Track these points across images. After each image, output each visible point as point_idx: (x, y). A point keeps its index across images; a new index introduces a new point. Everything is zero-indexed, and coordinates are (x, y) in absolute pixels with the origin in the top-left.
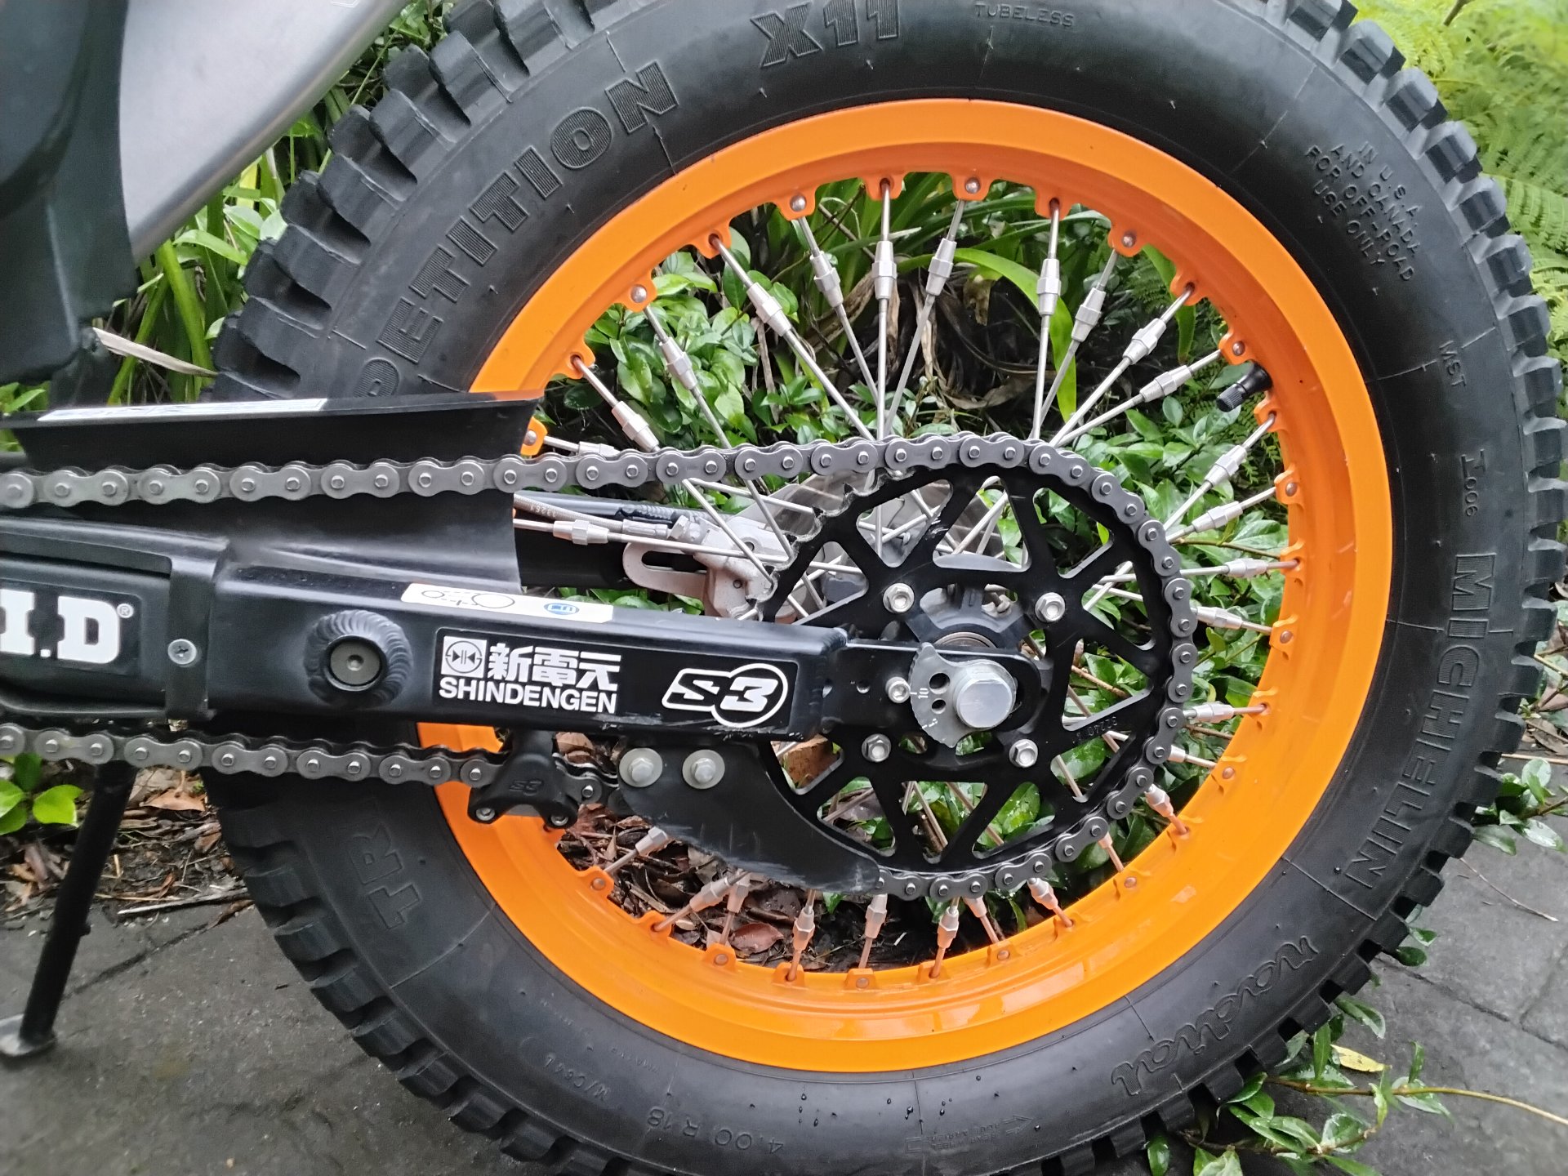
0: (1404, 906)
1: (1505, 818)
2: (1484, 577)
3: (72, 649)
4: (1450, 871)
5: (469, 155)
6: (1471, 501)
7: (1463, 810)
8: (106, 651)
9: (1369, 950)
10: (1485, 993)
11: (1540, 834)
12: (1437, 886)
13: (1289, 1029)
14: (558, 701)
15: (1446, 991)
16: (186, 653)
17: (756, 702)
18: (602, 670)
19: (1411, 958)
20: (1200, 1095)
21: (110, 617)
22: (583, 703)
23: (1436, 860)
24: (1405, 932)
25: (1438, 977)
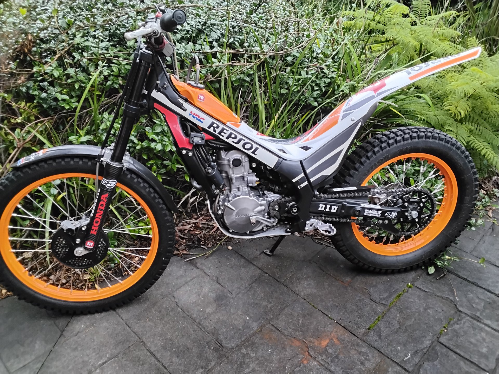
0: (456, 237)
1: (469, 227)
2: (468, 200)
3: (332, 211)
4: (462, 233)
5: (370, 163)
6: (467, 191)
7: (464, 226)
8: (335, 211)
9: (451, 242)
10: (465, 249)
11: (473, 229)
12: (460, 234)
13: (441, 251)
14: (375, 216)
15: (460, 249)
16: (343, 211)
17: (394, 216)
18: (380, 212)
19: (456, 244)
20: (430, 259)
21: (336, 208)
22: (377, 216)
23: (460, 232)
24: (456, 240)
25: (459, 248)
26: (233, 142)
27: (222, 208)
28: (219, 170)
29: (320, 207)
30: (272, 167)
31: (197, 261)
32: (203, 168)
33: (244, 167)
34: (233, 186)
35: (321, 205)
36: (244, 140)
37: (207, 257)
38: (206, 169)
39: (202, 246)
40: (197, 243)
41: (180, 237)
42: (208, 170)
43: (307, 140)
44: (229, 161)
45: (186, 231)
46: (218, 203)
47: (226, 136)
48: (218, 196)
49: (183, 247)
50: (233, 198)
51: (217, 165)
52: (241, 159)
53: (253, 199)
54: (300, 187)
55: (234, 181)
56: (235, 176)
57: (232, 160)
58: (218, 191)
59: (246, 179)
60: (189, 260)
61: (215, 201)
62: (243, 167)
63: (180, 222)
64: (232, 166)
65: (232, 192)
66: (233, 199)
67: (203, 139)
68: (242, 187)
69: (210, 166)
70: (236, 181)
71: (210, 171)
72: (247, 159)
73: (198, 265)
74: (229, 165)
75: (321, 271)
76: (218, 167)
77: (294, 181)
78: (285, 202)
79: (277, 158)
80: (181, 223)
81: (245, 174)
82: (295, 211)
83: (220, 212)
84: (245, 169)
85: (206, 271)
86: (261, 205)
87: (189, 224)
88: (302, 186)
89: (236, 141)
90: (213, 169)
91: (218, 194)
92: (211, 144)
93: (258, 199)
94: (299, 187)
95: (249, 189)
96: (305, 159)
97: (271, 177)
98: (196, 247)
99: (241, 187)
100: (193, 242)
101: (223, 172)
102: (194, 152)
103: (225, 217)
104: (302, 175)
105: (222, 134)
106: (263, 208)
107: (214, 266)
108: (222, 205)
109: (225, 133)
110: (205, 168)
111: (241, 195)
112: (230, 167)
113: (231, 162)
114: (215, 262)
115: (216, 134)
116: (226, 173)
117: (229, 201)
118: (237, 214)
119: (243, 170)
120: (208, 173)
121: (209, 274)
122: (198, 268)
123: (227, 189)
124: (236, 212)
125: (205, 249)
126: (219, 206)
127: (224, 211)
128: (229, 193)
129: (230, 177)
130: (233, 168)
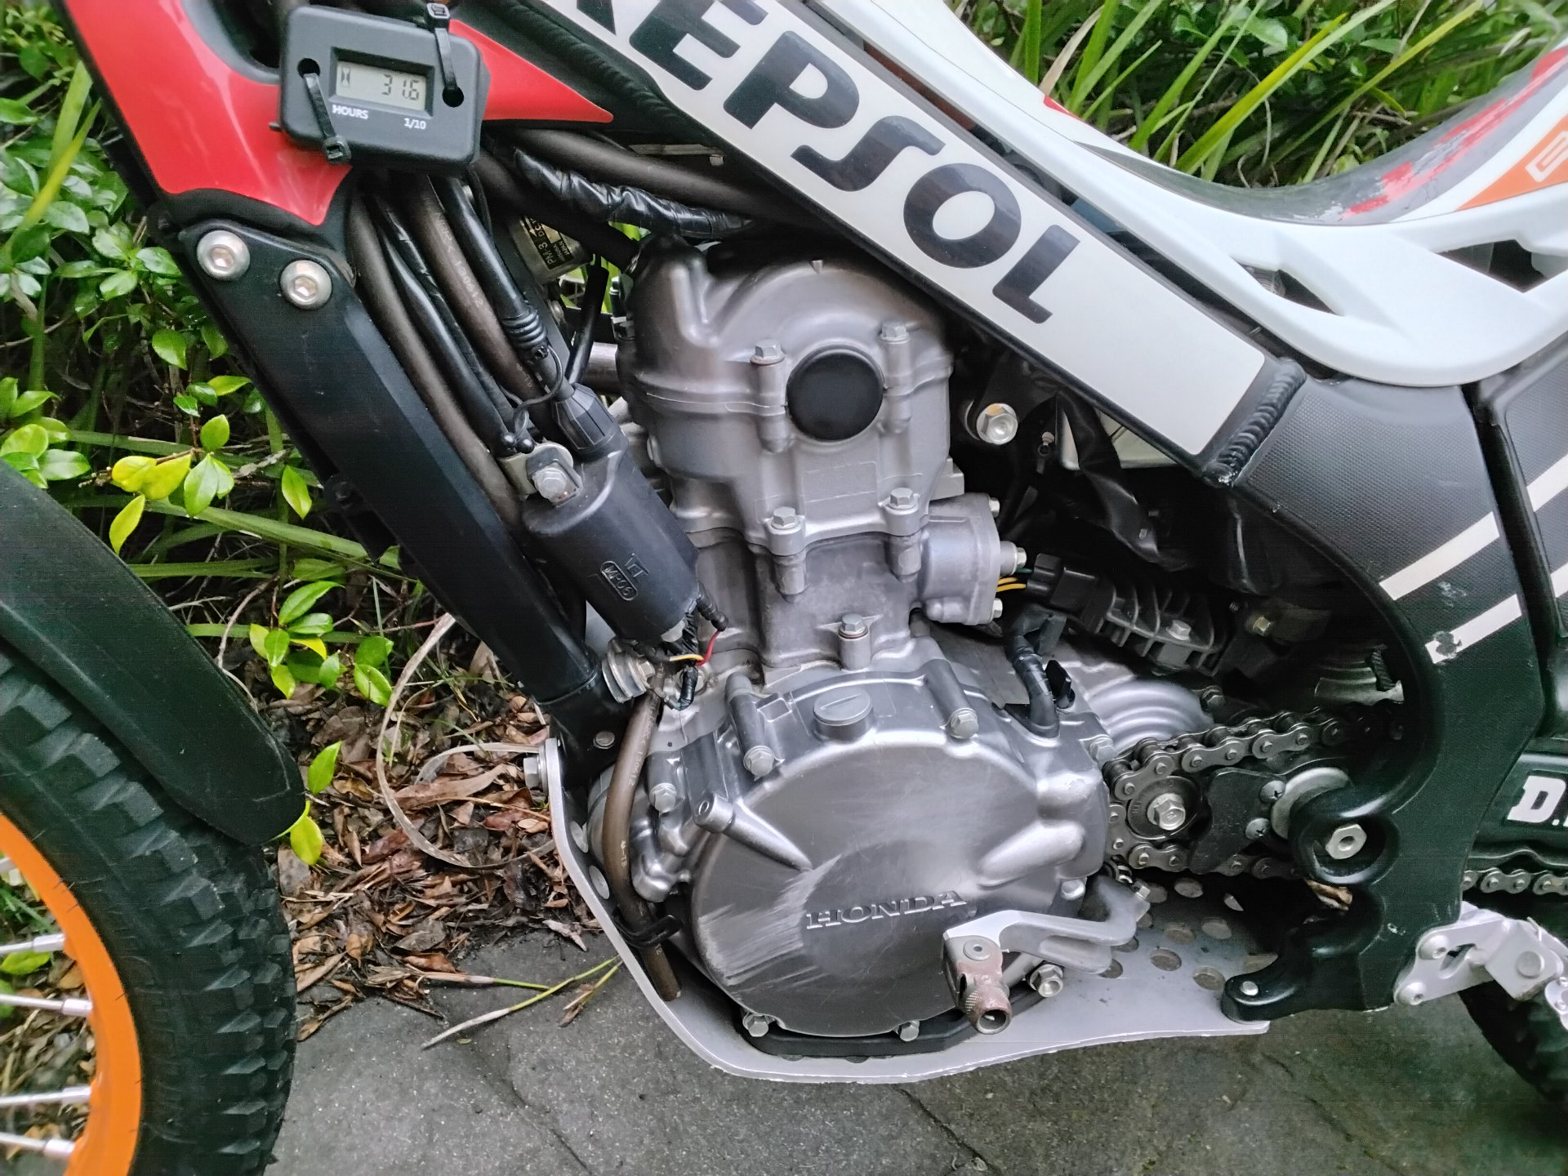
26: (806, 157)
27: (676, 836)
28: (651, 471)
29: (1529, 798)
30: (1194, 448)
31: (516, 1035)
32: (478, 451)
33: (903, 439)
34: (783, 625)
35: (1533, 785)
36: (931, 147)
37: (581, 1011)
38: (516, 461)
39: (553, 925)
40: (519, 897)
41: (418, 853)
42: (532, 466)
43: (1515, 182)
44: (754, 372)
45: (464, 815)
46: (644, 779)
47: (727, 75)
48: (646, 714)
49: (431, 930)
50: (793, 747)
51: (632, 415)
52: (875, 355)
53: (977, 762)
54: (1447, 646)
55: (797, 580)
56: (813, 529)
57: (781, 375)
58: (641, 671)
59: (910, 564)
60: (463, 1034)
61: (613, 756)
62: (889, 447)
63: (432, 750)
64: (782, 431)
65: (772, 679)
66: (791, 757)
67: (454, 97)
68: (872, 631)
69: (550, 423)
70: (812, 580)
71: (552, 479)
72: (935, 362)
73: (520, 1073)
74: (757, 422)
75: (1333, 1139)
76: (643, 437)
77: (1397, 586)
78: (1249, 761)
79: (1251, 359)
80: (441, 759)
81: (907, 511)
82: (1345, 851)
83: (655, 879)
84: (904, 458)
85: (570, 1129)
86: (1051, 812)
87: (486, 763)
88: (1468, 634)
89: (836, 144)
90: (585, 454)
91: (639, 700)
92: (557, 180)
93: (1020, 753)
94: (1432, 647)
95: (934, 651)
96: (1513, 372)
97: (1148, 543)
98: (520, 928)
99: (856, 627)
100: (501, 897)
101: (695, 490)
102: (356, 259)
103: (705, 926)
104: (1486, 531)
105: (689, 49)
106: (1068, 834)
107: (623, 1084)
108: (685, 811)
109: (724, 47)
110: (499, 451)
111: (872, 719)
112: (765, 444)
113: (777, 395)
114: (629, 1048)
115: (619, 40)
116: (723, 494)
117: (750, 780)
118: (825, 897)
119: (887, 474)
120: (538, 500)
121: (587, 1151)
122: (516, 1099)
123: (728, 647)
124: (811, 879)
125: (569, 940)
126: (654, 815)
127: (698, 867)
128: (743, 687)
129: (755, 535)
130: (789, 456)
